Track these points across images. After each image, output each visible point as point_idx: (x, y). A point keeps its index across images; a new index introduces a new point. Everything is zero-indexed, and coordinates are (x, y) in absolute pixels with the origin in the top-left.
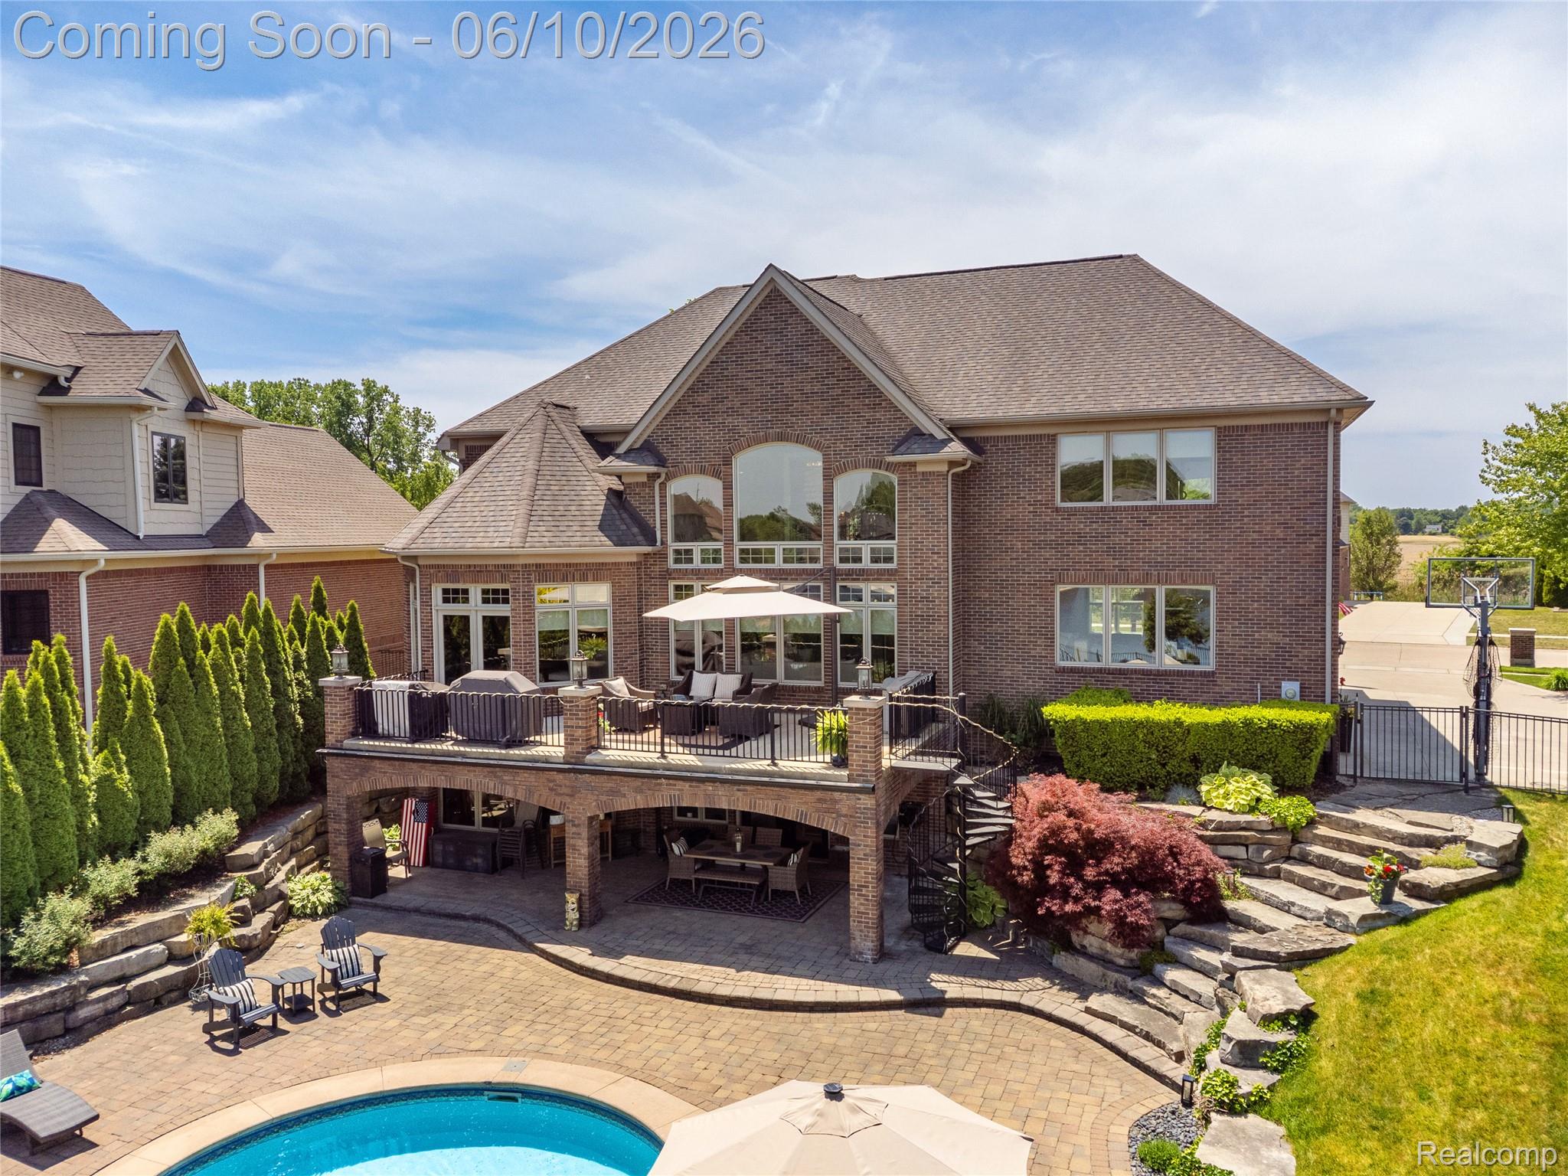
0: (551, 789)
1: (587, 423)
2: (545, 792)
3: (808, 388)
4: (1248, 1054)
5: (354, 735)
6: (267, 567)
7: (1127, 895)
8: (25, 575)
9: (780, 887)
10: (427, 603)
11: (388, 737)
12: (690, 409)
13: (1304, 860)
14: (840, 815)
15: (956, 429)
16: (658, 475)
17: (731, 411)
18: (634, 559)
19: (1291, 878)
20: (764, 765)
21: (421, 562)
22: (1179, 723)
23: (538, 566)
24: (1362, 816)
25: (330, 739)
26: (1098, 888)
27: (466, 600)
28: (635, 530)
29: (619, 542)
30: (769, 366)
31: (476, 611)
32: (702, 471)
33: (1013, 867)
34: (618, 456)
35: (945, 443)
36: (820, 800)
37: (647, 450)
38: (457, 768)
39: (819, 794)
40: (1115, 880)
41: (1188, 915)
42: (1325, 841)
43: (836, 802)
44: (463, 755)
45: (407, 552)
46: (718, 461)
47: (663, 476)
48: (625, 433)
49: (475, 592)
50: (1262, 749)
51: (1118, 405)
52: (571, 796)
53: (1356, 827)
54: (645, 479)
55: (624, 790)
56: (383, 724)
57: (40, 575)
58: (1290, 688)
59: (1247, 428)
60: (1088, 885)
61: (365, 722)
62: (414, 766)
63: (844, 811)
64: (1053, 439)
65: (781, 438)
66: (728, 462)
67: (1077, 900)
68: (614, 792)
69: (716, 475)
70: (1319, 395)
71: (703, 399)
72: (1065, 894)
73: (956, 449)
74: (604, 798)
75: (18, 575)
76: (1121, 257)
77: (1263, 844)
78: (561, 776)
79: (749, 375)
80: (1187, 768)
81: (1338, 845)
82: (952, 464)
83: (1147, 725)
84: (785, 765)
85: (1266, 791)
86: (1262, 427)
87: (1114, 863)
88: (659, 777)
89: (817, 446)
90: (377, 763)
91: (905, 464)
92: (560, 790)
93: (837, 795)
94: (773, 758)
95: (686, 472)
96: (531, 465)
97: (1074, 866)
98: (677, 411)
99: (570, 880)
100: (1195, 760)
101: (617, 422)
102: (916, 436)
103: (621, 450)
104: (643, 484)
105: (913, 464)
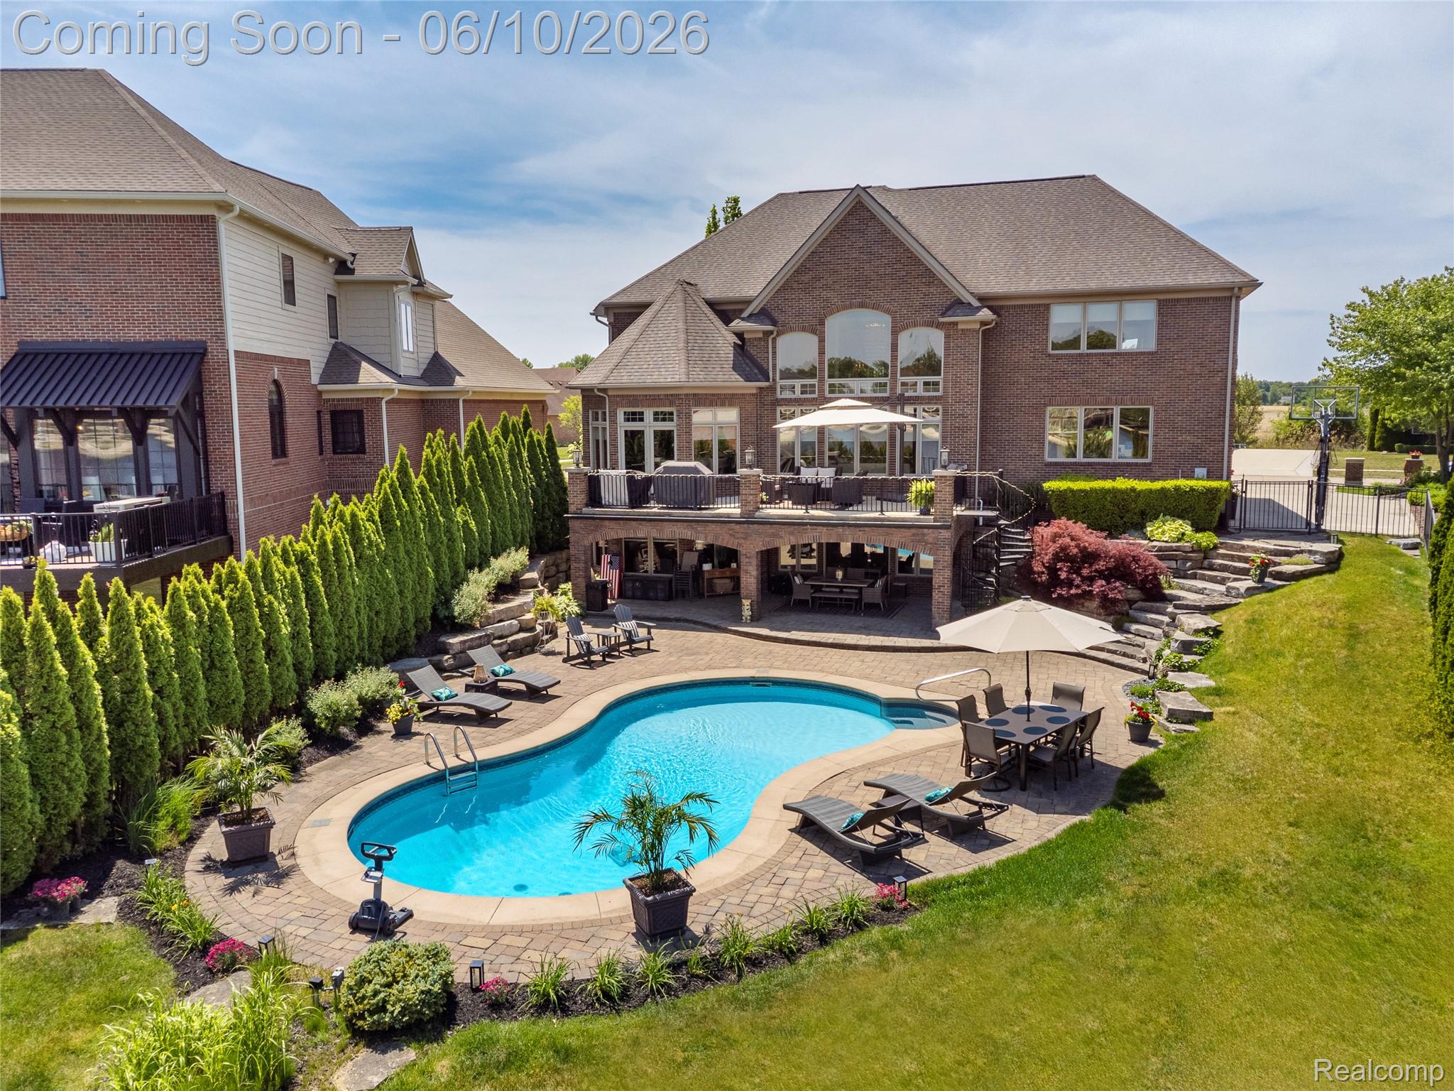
0: (731, 535)
1: (708, 296)
2: (727, 537)
3: (882, 271)
4: (1186, 647)
5: (587, 505)
6: (465, 401)
7: (1108, 583)
8: (347, 400)
9: (870, 601)
10: (614, 421)
11: (609, 506)
12: (795, 285)
13: (1211, 568)
14: (927, 543)
15: (985, 300)
16: (771, 332)
17: (827, 287)
18: (754, 391)
19: (1203, 578)
20: (877, 515)
21: (610, 393)
22: (1133, 490)
23: (695, 395)
24: (1245, 542)
25: (572, 508)
26: (1091, 580)
27: (642, 420)
28: (756, 371)
29: (746, 380)
30: (854, 256)
31: (649, 427)
32: (804, 329)
33: (1034, 573)
34: (743, 319)
35: (979, 309)
36: (914, 535)
37: (763, 314)
38: (665, 523)
39: (914, 531)
40: (1101, 574)
41: (1143, 597)
42: (1224, 557)
43: (924, 535)
44: (670, 515)
45: (602, 386)
46: (815, 322)
47: (775, 333)
48: (748, 302)
49: (649, 414)
50: (1185, 506)
51: (1093, 285)
52: (745, 539)
53: (1243, 548)
54: (761, 335)
55: (782, 533)
56: (606, 496)
57: (358, 399)
58: (1201, 471)
59: (1178, 300)
60: (1084, 579)
61: (594, 497)
62: (634, 523)
63: (930, 540)
64: (1047, 307)
65: (862, 305)
66: (822, 323)
67: (1078, 587)
68: (775, 535)
69: (813, 332)
70: (1228, 279)
71: (805, 278)
72: (1069, 583)
73: (985, 314)
74: (767, 539)
75: (343, 400)
76: (1084, 177)
77: (1186, 559)
78: (738, 526)
79: (839, 261)
80: (1136, 519)
81: (1232, 558)
82: (983, 323)
83: (1114, 492)
84: (887, 514)
85: (1188, 529)
86: (1189, 300)
87: (1101, 565)
88: (806, 524)
89: (887, 311)
90: (607, 523)
91: (950, 323)
92: (737, 535)
93: (926, 531)
94: (882, 511)
95: (792, 330)
96: (681, 325)
97: (1076, 568)
98: (785, 287)
99: (743, 592)
100: (1143, 513)
101: (731, 295)
102: (958, 305)
103: (745, 314)
104: (760, 339)
105: (956, 324)
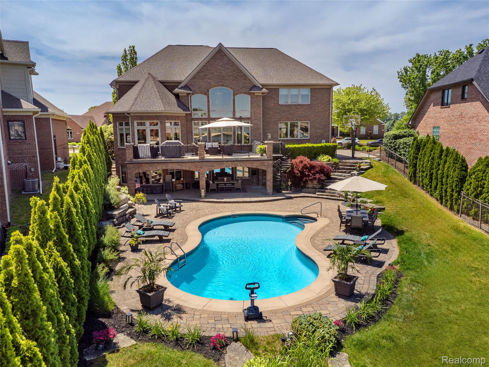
0: (195, 167)
2: (194, 167)
3: (229, 74)
5: (134, 158)
6: (52, 119)
7: (320, 175)
8: (16, 116)
9: (238, 187)
10: (133, 126)
11: (142, 158)
12: (198, 77)
13: (339, 169)
14: (265, 166)
15: (264, 86)
16: (190, 94)
17: (209, 78)
18: (185, 115)
19: (338, 172)
20: (247, 157)
21: (131, 115)
22: (313, 147)
23: (166, 116)
24: (347, 161)
25: (128, 159)
26: (314, 174)
27: (145, 125)
28: (185, 108)
29: (184, 111)
30: (219, 68)
31: (148, 128)
32: (202, 93)
33: (295, 173)
34: (179, 88)
35: (262, 89)
36: (261, 163)
37: (186, 87)
38: (168, 164)
39: (260, 162)
40: (317, 172)
41: (327, 178)
42: (341, 165)
43: (264, 163)
44: (171, 160)
45: (128, 112)
46: (206, 90)
47: (191, 94)
48: (180, 83)
49: (148, 123)
50: (327, 151)
51: (292, 82)
52: (201, 168)
53: (346, 162)
54: (186, 95)
55: (215, 165)
56: (141, 154)
57: (21, 116)
58: (324, 141)
59: (316, 88)
60: (312, 174)
61: (136, 155)
62: (156, 164)
63: (266, 165)
64: (278, 89)
65: (222, 86)
66: (208, 91)
67: (311, 177)
68: (212, 166)
69: (205, 94)
70: (330, 82)
71: (201, 75)
72: (309, 176)
73: (264, 90)
74: (209, 167)
75: (14, 116)
77: (332, 167)
78: (198, 163)
79: (214, 70)
80: (314, 156)
81: (344, 166)
82: (263, 93)
83: (308, 147)
84: (251, 157)
85: (330, 158)
86: (319, 88)
87: (317, 169)
88: (224, 161)
89: (231, 88)
90: (144, 165)
91: (252, 93)
92: (198, 167)
93: (264, 161)
94: (249, 156)
95: (197, 93)
96: (156, 90)
97: (309, 171)
98: (194, 77)
99: (201, 187)
100: (315, 154)
102: (255, 87)
103: (180, 87)
104: (185, 96)
105: (254, 93)
